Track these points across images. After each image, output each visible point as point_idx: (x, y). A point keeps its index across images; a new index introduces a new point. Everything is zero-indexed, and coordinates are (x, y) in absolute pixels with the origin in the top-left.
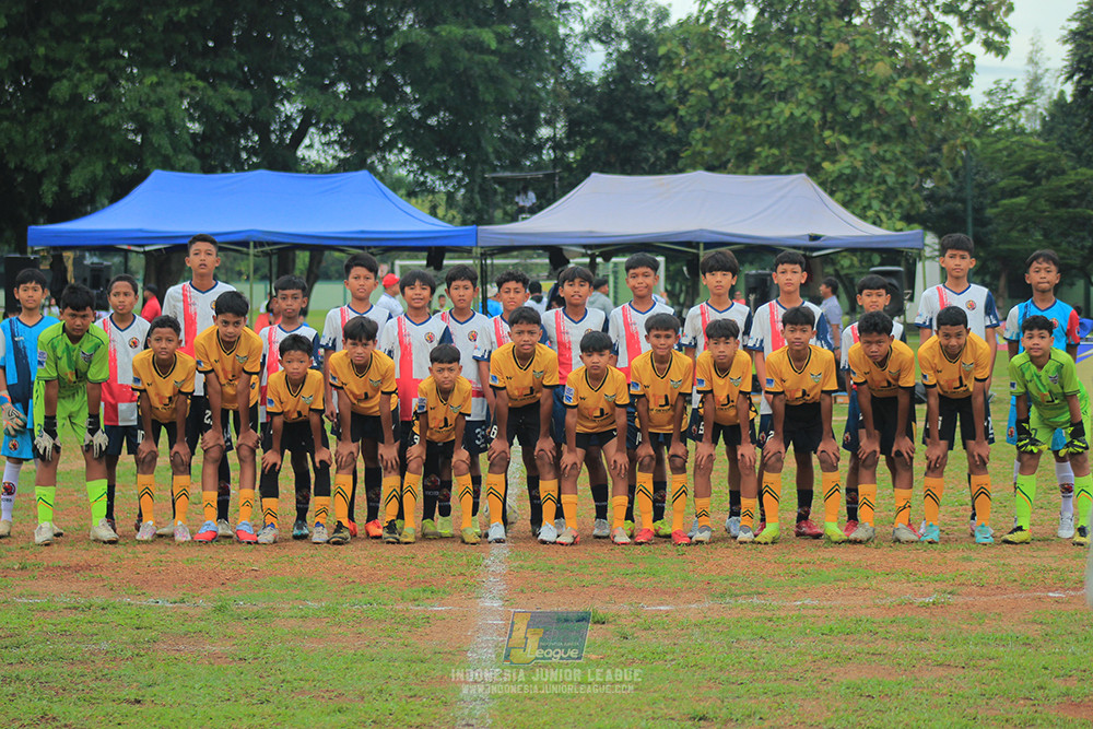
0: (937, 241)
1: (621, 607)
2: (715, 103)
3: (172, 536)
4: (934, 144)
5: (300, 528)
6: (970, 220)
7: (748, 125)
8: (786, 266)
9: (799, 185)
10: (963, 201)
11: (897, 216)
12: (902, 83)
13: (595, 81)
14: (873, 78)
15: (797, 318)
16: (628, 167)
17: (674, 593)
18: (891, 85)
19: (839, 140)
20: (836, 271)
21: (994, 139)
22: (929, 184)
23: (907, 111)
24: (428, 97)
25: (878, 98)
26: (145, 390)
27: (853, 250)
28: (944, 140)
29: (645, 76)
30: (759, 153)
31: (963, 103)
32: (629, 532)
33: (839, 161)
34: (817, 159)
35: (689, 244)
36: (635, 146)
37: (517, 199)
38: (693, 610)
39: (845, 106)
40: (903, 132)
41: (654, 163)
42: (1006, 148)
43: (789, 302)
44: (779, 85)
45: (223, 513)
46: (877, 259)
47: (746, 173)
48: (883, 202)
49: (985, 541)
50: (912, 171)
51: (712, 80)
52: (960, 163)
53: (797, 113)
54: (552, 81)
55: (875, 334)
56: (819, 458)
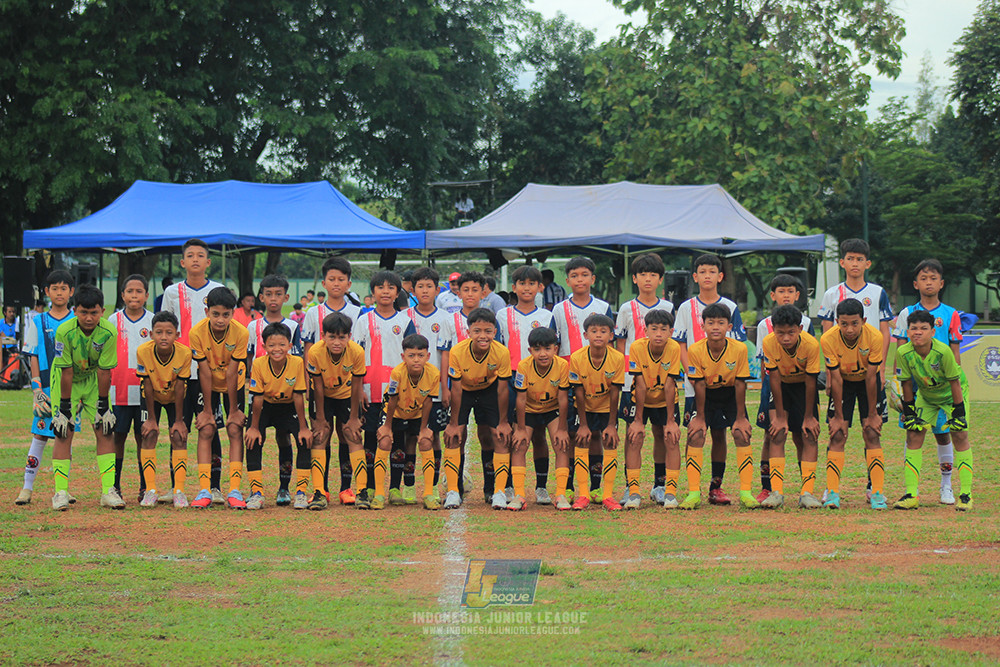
0: (836, 243)
1: (566, 562)
2: (636, 119)
3: (172, 502)
4: (834, 156)
5: (283, 496)
6: (866, 225)
7: (666, 138)
8: (705, 267)
9: (713, 194)
10: (860, 207)
11: (801, 220)
12: (805, 100)
13: (527, 98)
14: (779, 96)
15: (714, 312)
16: (556, 176)
17: (612, 550)
18: (795, 102)
19: (748, 152)
20: (745, 270)
21: (887, 151)
22: (829, 192)
23: (809, 126)
24: (377, 113)
25: (783, 114)
26: (148, 376)
27: (760, 252)
28: (843, 152)
29: (572, 94)
30: (676, 164)
31: (860, 118)
32: (570, 500)
33: (747, 171)
34: (728, 169)
35: (614, 247)
36: (563, 156)
37: (457, 205)
38: (629, 563)
39: (753, 121)
40: (805, 144)
41: (580, 172)
42: (898, 159)
43: (708, 298)
44: (693, 102)
45: (215, 482)
46: (782, 260)
47: (664, 183)
48: (788, 208)
49: (880, 507)
50: (814, 180)
51: (633, 97)
52: (856, 173)
53: (710, 127)
54: (488, 98)
55: (787, 325)
56: (733, 435)
